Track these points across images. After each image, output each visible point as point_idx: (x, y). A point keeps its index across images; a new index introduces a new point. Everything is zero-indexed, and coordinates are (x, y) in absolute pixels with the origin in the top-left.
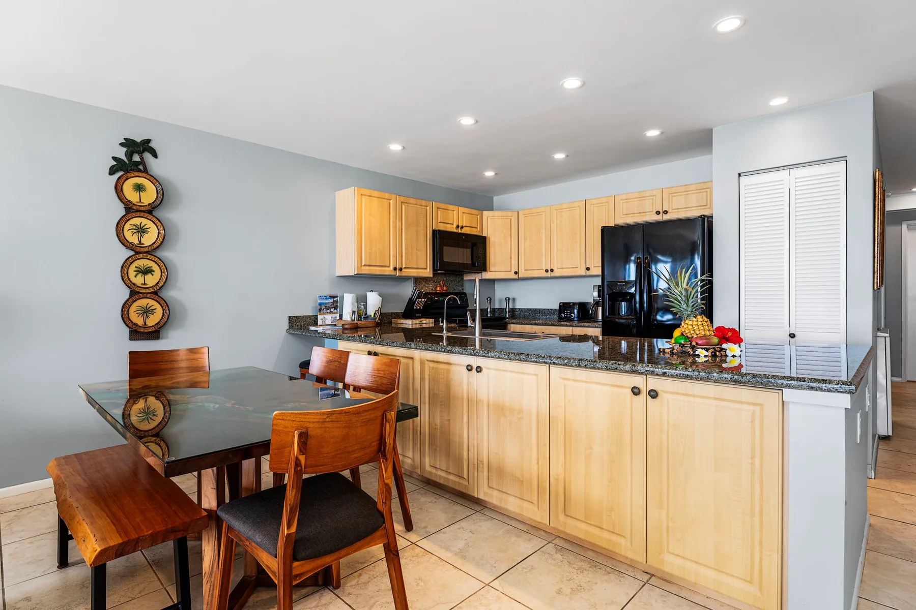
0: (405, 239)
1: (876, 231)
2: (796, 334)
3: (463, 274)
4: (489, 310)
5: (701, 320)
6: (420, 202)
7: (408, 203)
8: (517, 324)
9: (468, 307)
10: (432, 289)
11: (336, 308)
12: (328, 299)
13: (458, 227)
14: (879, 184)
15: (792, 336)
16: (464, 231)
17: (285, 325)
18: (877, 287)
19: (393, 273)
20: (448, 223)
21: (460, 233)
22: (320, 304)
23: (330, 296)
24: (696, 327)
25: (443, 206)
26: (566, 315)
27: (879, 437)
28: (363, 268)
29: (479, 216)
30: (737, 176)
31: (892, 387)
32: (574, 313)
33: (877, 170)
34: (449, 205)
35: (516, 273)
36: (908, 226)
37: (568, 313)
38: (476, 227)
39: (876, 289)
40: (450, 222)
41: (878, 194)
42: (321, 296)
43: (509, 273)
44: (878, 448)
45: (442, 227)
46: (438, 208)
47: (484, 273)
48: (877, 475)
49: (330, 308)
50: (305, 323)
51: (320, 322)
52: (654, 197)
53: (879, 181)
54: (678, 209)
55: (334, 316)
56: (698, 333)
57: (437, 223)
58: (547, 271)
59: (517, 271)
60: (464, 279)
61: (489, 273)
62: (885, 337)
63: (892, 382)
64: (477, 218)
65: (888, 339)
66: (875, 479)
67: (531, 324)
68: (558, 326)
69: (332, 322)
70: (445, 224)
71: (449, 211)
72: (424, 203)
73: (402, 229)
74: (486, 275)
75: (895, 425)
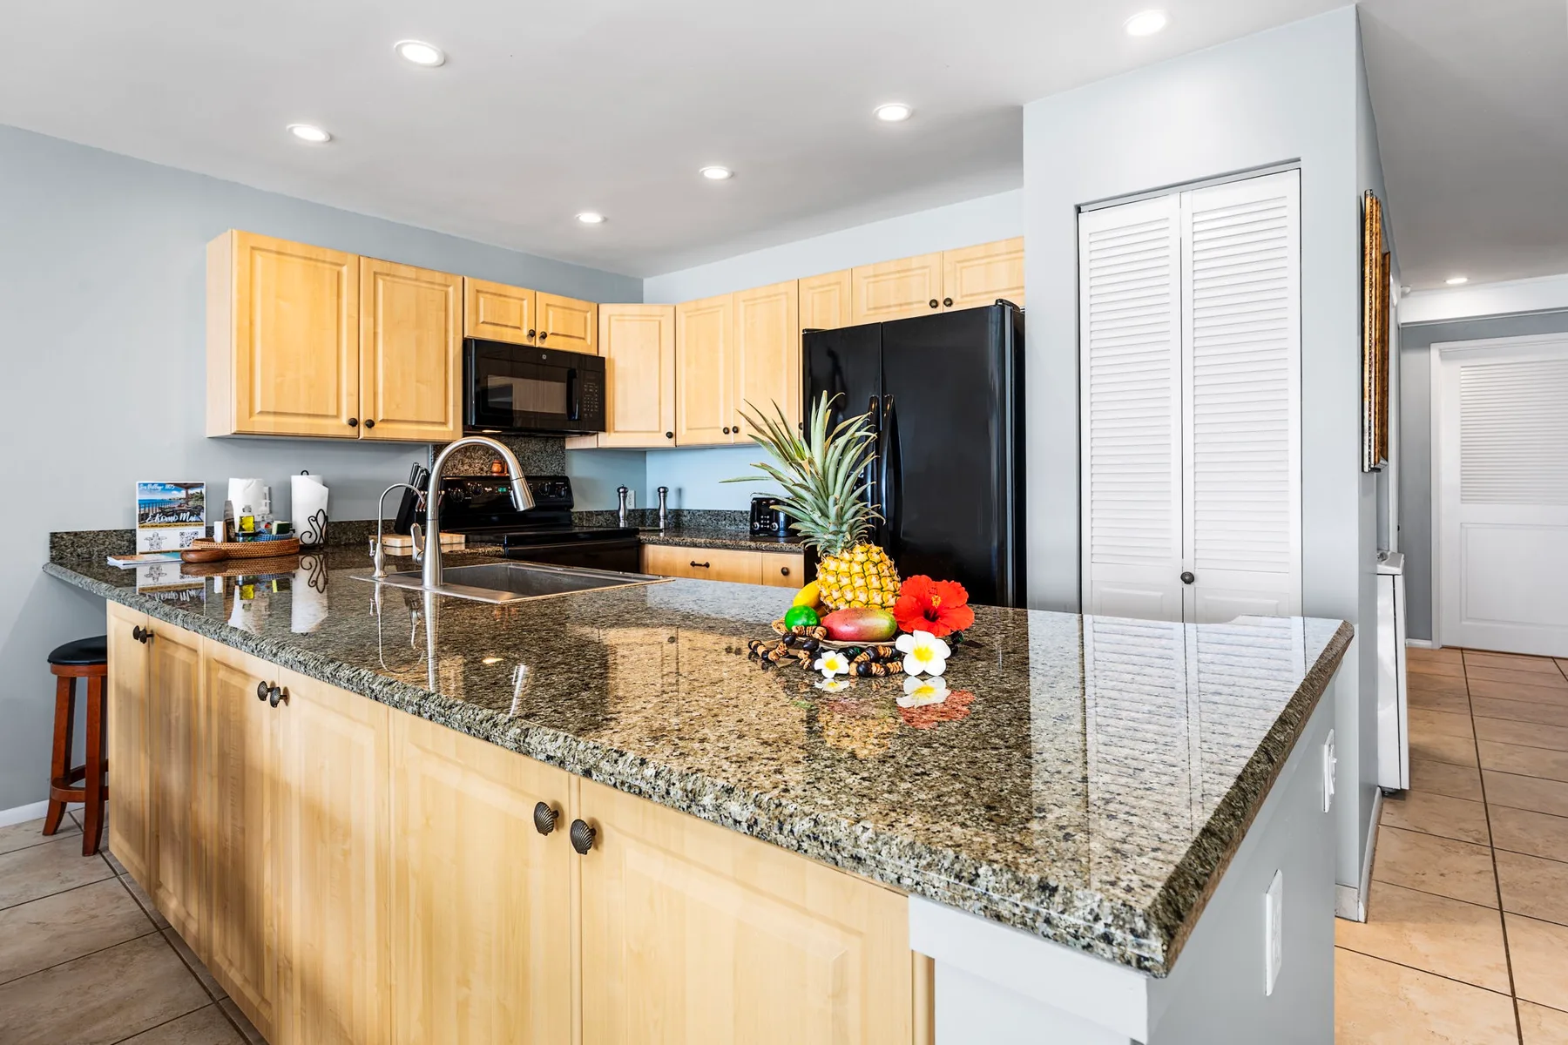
0: (385, 356)
1: (1367, 335)
2: (1196, 573)
3: (564, 438)
4: (621, 513)
5: (862, 558)
6: (425, 275)
7: (394, 276)
8: (660, 544)
9: (572, 507)
10: (482, 469)
11: (196, 511)
12: (170, 490)
13: (532, 334)
14: (1371, 225)
15: (1188, 578)
16: (547, 344)
17: (43, 553)
18: (1369, 466)
19: (350, 432)
20: (506, 326)
21: (539, 348)
22: (143, 503)
23: (175, 484)
24: (845, 581)
25: (492, 287)
26: (764, 524)
27: (1383, 792)
28: (256, 418)
29: (589, 315)
30: (1073, 211)
31: (1409, 659)
32: (777, 521)
33: (1368, 193)
34: (508, 287)
35: (670, 435)
36: (1442, 353)
37: (766, 519)
38: (583, 336)
39: (1366, 469)
40: (510, 324)
41: (1371, 249)
42: (146, 485)
43: (657, 434)
44: (1379, 823)
45: (488, 334)
46: (478, 291)
47: (601, 435)
48: (1373, 911)
49: (174, 512)
50: (102, 547)
51: (142, 545)
52: (927, 270)
53: (1371, 219)
54: (972, 295)
55: (189, 530)
56: (849, 596)
57: (477, 324)
58: (726, 431)
59: (673, 431)
60: (567, 448)
61: (613, 434)
62: (1393, 575)
63: (1409, 649)
64: (586, 319)
65: (1400, 580)
66: (1366, 922)
67: (685, 545)
68: (734, 548)
69: (182, 546)
70: (498, 328)
71: (511, 300)
72: (438, 278)
73: (375, 334)
74: (605, 440)
75: (1418, 757)
